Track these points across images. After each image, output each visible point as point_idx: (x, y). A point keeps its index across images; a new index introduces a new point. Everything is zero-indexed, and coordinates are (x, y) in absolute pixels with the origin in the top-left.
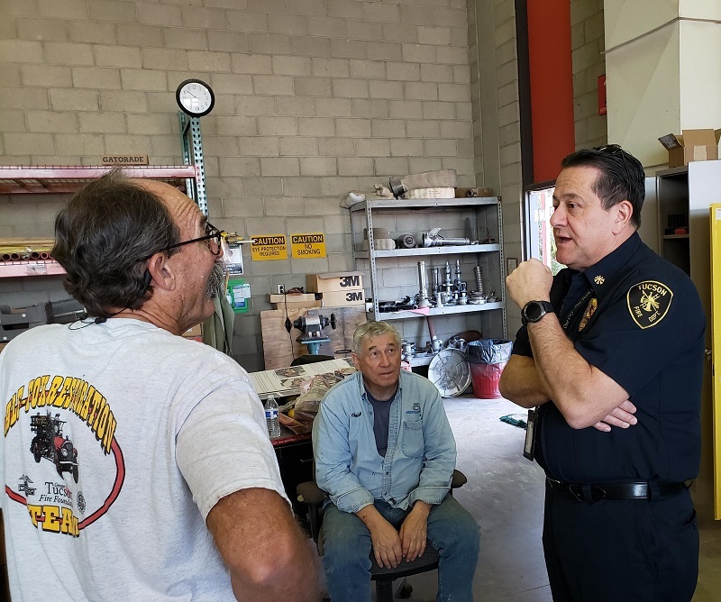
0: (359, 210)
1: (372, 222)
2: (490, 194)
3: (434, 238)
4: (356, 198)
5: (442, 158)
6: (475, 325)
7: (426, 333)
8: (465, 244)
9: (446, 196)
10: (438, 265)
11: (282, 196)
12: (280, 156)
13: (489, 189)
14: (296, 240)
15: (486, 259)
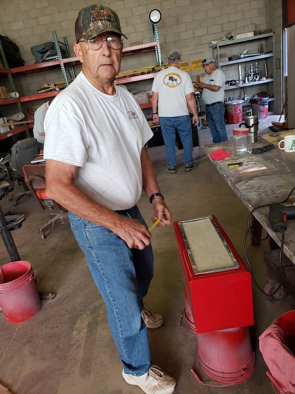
0: (215, 48)
1: (219, 52)
2: (270, 31)
3: (245, 54)
4: (214, 43)
5: (251, 18)
6: (264, 89)
7: (243, 95)
8: (258, 55)
9: (250, 35)
10: (248, 65)
11: (188, 46)
12: (186, 31)
13: (269, 29)
14: (193, 63)
15: (269, 60)
